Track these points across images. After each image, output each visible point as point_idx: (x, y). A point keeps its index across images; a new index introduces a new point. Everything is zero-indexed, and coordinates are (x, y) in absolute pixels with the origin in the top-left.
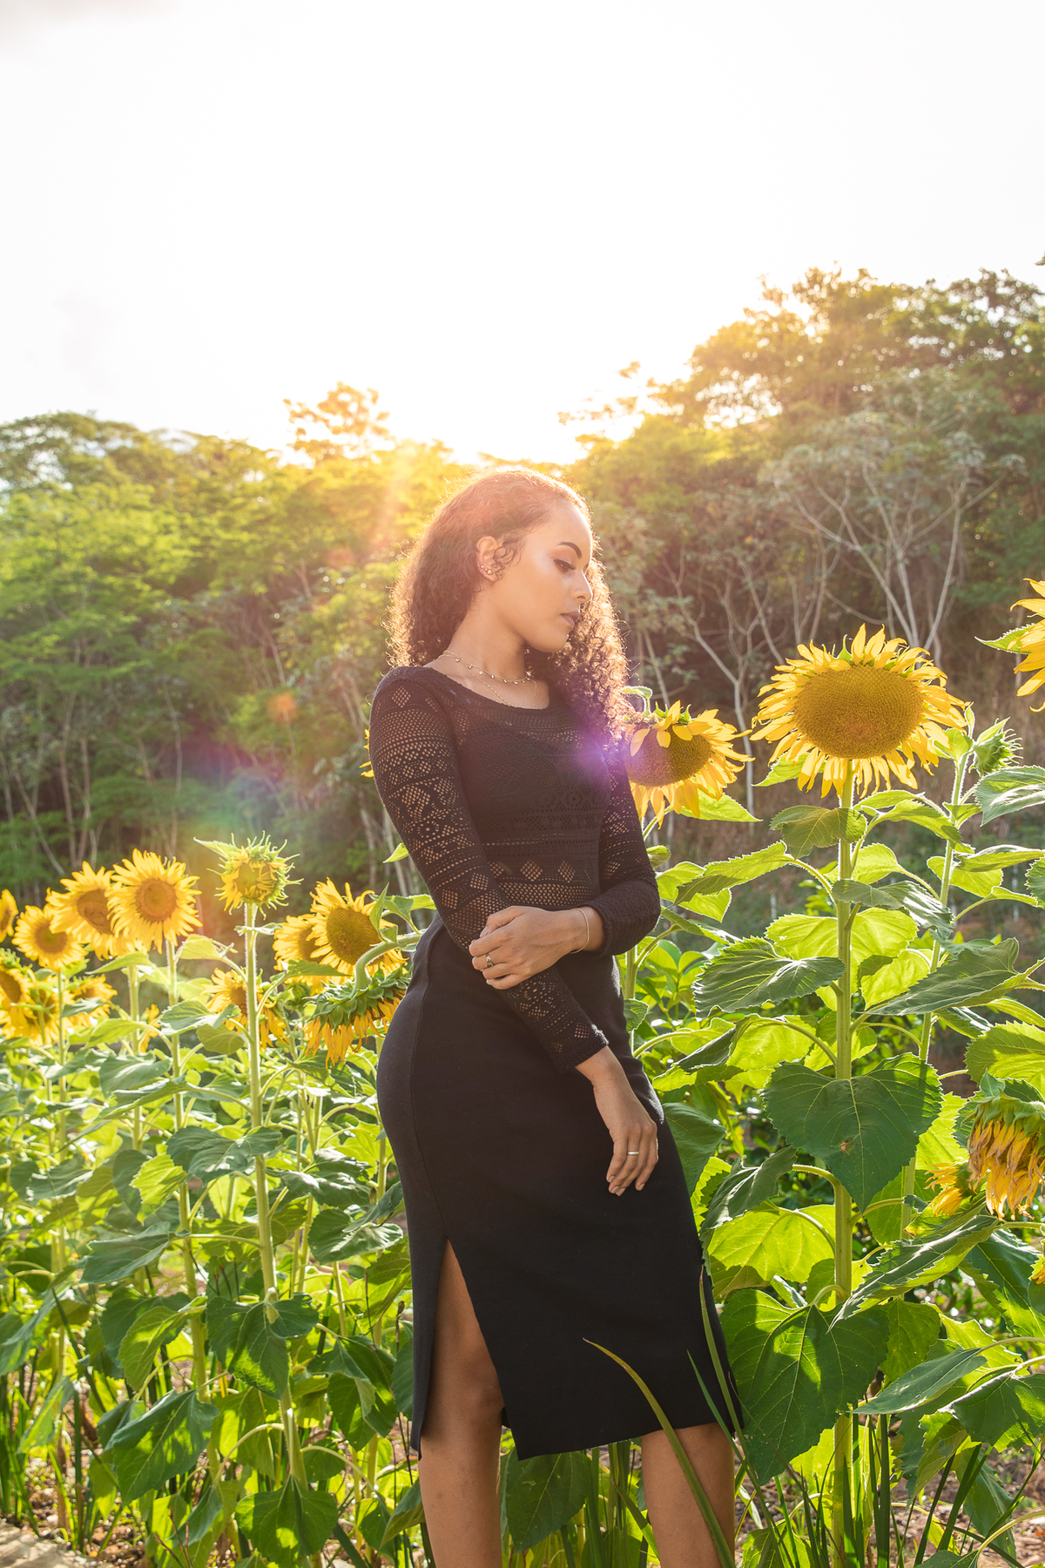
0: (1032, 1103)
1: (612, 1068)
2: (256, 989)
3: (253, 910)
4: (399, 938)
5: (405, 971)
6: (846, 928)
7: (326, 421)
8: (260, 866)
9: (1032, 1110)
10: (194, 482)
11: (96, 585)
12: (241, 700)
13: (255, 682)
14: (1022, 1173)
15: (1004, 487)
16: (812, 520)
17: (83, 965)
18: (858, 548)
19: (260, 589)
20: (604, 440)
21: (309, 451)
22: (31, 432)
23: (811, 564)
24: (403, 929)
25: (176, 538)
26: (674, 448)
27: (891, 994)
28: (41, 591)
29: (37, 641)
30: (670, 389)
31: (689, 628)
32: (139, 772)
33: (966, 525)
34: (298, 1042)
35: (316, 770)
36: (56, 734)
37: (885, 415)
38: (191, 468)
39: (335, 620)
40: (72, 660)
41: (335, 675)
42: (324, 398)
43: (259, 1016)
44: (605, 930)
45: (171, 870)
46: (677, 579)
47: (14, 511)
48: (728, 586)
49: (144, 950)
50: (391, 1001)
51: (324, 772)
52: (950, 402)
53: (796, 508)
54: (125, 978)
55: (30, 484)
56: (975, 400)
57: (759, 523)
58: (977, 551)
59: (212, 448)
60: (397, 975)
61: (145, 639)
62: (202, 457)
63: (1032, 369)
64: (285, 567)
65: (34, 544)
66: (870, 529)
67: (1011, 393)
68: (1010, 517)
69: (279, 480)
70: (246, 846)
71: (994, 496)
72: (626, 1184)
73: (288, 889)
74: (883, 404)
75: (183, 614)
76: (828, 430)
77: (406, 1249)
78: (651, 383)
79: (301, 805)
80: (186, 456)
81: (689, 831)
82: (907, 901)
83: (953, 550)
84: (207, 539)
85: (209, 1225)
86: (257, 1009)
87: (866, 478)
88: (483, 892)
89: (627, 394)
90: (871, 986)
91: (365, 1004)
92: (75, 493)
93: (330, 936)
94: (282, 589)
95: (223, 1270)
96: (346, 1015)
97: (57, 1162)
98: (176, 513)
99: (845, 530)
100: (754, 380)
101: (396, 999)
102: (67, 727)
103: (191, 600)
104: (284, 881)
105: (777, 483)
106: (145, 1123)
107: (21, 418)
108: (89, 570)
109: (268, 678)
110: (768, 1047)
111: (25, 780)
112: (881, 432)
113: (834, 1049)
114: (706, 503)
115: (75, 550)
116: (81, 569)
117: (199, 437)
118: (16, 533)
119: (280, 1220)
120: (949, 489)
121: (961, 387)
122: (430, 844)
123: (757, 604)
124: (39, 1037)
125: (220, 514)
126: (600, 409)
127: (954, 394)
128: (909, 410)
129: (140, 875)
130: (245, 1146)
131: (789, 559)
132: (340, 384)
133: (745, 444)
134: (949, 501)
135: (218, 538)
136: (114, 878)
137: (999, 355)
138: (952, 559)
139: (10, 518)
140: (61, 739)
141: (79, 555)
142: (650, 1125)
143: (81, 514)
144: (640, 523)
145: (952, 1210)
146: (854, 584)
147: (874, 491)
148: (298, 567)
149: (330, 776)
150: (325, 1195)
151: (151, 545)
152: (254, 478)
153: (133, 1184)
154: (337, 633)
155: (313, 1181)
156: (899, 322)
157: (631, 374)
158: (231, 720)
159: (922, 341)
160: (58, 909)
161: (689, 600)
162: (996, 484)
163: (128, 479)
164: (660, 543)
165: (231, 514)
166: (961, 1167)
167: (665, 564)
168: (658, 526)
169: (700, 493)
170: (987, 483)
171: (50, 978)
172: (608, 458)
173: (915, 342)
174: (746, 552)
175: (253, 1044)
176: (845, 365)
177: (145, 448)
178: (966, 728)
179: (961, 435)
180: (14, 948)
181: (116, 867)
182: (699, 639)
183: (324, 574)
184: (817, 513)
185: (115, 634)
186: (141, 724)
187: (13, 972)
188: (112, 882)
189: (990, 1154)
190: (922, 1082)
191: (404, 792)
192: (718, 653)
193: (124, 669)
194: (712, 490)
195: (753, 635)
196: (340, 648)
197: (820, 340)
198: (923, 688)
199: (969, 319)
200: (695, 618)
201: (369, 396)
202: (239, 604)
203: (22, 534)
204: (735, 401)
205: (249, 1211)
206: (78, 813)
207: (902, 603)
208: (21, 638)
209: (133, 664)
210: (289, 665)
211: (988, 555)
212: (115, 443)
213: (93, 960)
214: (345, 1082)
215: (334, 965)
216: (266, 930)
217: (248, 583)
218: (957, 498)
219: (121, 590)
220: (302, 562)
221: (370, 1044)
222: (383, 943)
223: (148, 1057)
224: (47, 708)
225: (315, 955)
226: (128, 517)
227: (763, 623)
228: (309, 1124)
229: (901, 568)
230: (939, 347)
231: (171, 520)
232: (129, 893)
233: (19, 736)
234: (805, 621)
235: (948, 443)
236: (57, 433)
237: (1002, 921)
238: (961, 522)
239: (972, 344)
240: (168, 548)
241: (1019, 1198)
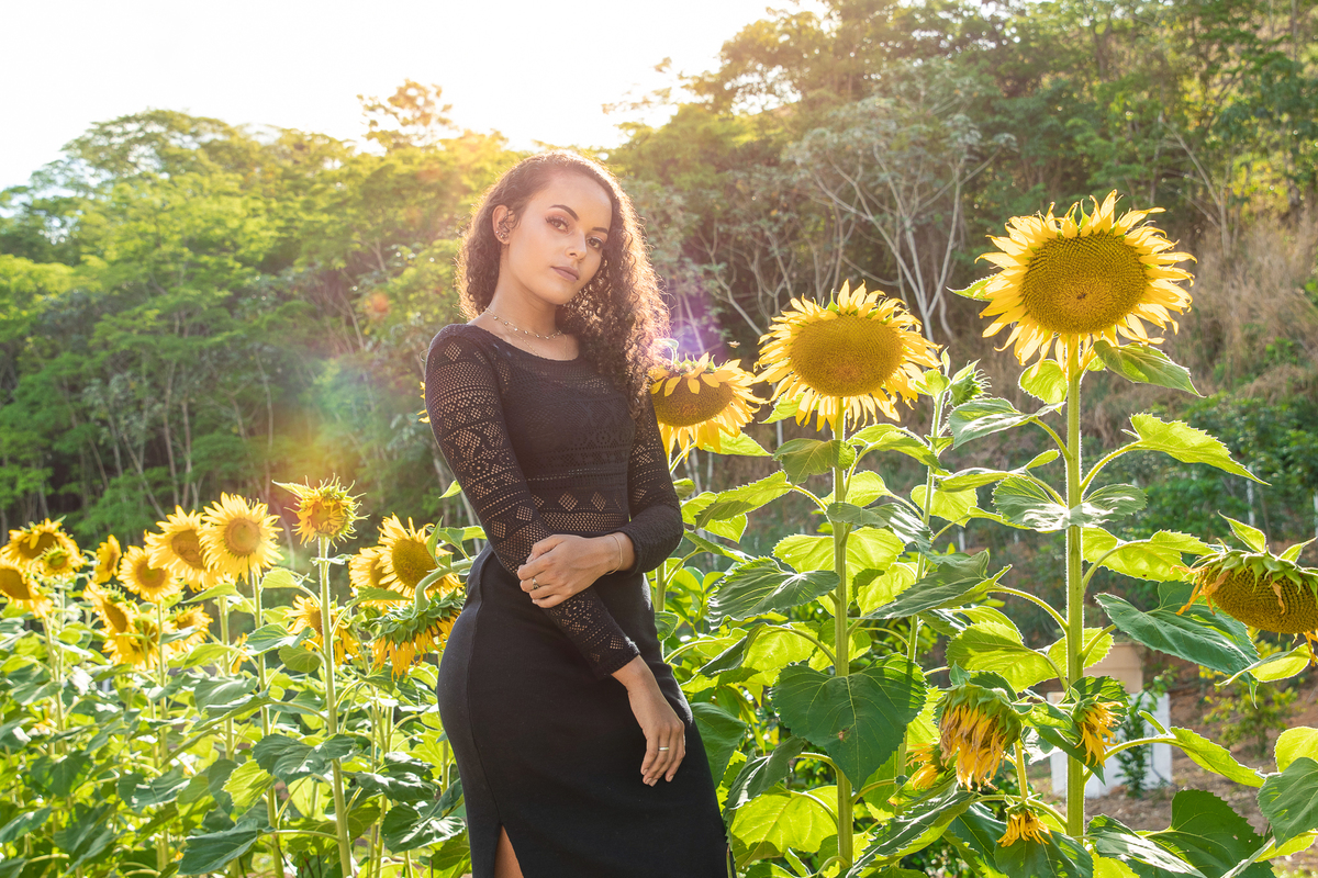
0: (994, 690)
1: (644, 675)
2: (331, 612)
3: (325, 543)
4: (453, 564)
5: (459, 593)
6: (841, 545)
7: (395, 114)
8: (331, 504)
9: (993, 696)
10: (279, 171)
11: (192, 264)
12: (324, 364)
13: (337, 348)
14: (986, 750)
15: (998, 162)
16: (829, 194)
17: (179, 597)
18: (871, 218)
19: (340, 264)
20: (645, 126)
21: (381, 141)
22: (132, 127)
23: (829, 232)
24: (457, 556)
25: (263, 220)
26: (707, 131)
27: (883, 602)
28: (143, 270)
29: (141, 315)
30: (701, 80)
31: (723, 291)
32: (235, 430)
33: (966, 196)
34: (370, 659)
35: (393, 425)
36: (160, 398)
37: (892, 100)
38: (276, 158)
39: (407, 290)
40: (172, 331)
41: (408, 341)
42: (394, 93)
43: (334, 638)
44: (635, 551)
45: (255, 509)
46: (711, 248)
47: (116, 199)
48: (757, 254)
49: (233, 582)
50: (448, 620)
51: (400, 426)
52: (950, 88)
53: (815, 184)
54: (216, 608)
55: (131, 175)
56: (971, 86)
57: (783, 198)
58: (976, 219)
59: (294, 140)
60: (453, 597)
61: (238, 311)
62: (285, 147)
63: (1021, 57)
64: (362, 245)
65: (137, 228)
66: (880, 201)
67: (1003, 79)
68: (1004, 188)
69: (354, 167)
70: (318, 486)
71: (990, 170)
72: (658, 776)
73: (357, 524)
74: (891, 90)
75: (271, 288)
76: (842, 114)
77: (467, 838)
78: (681, 77)
79: (380, 456)
80: (268, 148)
81: (726, 472)
82: (893, 520)
83: (955, 218)
84: (291, 220)
85: (293, 824)
86: (331, 630)
87: (877, 156)
88: (528, 523)
89: (662, 86)
90: (865, 597)
91: (425, 622)
92: (171, 182)
93: (396, 565)
94: (360, 265)
95: (307, 862)
96: (408, 633)
97: (160, 773)
98: (263, 198)
99: (859, 202)
100: (777, 70)
101: (453, 618)
102: (169, 392)
103: (278, 275)
104: (353, 517)
105: (799, 161)
106: (236, 736)
107: (123, 115)
108: (186, 250)
109: (349, 343)
110: (777, 651)
111: (132, 440)
112: (889, 115)
113: (833, 651)
114: (736, 181)
115: (172, 233)
116: (178, 250)
117: (283, 130)
118: (119, 218)
119: (358, 816)
120: (950, 164)
121: (959, 74)
122: (480, 481)
123: (783, 269)
124: (144, 662)
125: (302, 198)
126: (640, 100)
127: (953, 80)
128: (913, 95)
129: (227, 515)
130: (323, 751)
131: (811, 228)
132: (407, 80)
133: (769, 128)
134: (950, 175)
135: (301, 220)
136: (205, 518)
137: (993, 45)
138: (954, 226)
139: (113, 205)
140: (164, 402)
141: (176, 238)
142: (678, 724)
143: (177, 200)
144: (678, 200)
145: (929, 784)
146: (868, 250)
147: (884, 167)
148: (374, 244)
149: (405, 430)
150: (394, 792)
151: (241, 227)
152: (332, 166)
153: (225, 789)
154: (408, 302)
155: (385, 781)
156: (903, 18)
157: (664, 69)
158: (316, 381)
159: (923, 34)
160: (155, 549)
161: (722, 266)
162: (991, 159)
163: (219, 168)
164: (696, 217)
165: (312, 199)
166: (937, 747)
167: (700, 235)
168: (694, 203)
169: (730, 171)
170: (983, 158)
171: (152, 610)
172: (648, 142)
173: (917, 35)
174: (772, 223)
175: (328, 661)
176: (856, 57)
177: (235, 141)
178: (942, 368)
179: (960, 117)
180: (119, 583)
181: (206, 508)
182: (732, 302)
183: (396, 250)
184: (834, 188)
185: (210, 307)
186: (235, 387)
187: (119, 605)
188: (203, 522)
189: (959, 734)
190: (909, 677)
191: (457, 435)
192: (748, 313)
193: (218, 339)
194: (741, 169)
195: (779, 297)
196: (413, 316)
197: (834, 35)
198: (902, 333)
199: (965, 14)
200: (728, 284)
201: (434, 91)
202: (321, 278)
203: (125, 220)
204: (760, 90)
205: (329, 810)
206: (181, 468)
207: (910, 266)
208: (125, 313)
209: (227, 334)
210: (367, 331)
211: (985, 221)
212: (207, 138)
213: (189, 592)
214: (409, 692)
215: (399, 591)
216: (338, 561)
217: (329, 260)
218: (957, 173)
219: (215, 268)
220: (377, 240)
221: (430, 658)
222: (438, 569)
223: (239, 677)
224: (150, 375)
225: (383, 582)
226: (219, 202)
227: (789, 287)
228: (381, 731)
229: (909, 235)
230: (939, 39)
231: (259, 204)
232: (218, 531)
233: (126, 400)
234: (825, 284)
235: (949, 124)
236: (154, 128)
237: (1004, 545)
238: (962, 194)
239: (968, 36)
240: (257, 229)
241: (984, 772)
